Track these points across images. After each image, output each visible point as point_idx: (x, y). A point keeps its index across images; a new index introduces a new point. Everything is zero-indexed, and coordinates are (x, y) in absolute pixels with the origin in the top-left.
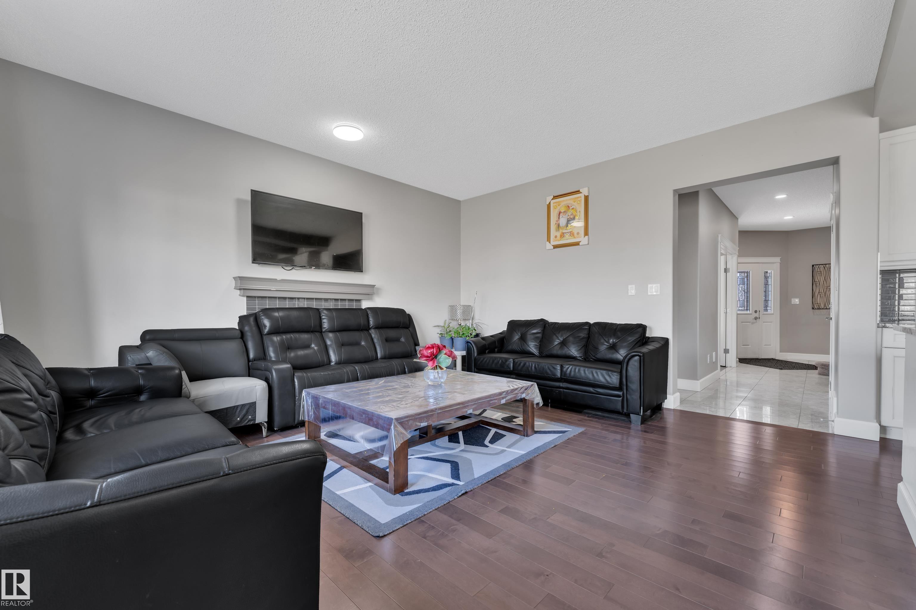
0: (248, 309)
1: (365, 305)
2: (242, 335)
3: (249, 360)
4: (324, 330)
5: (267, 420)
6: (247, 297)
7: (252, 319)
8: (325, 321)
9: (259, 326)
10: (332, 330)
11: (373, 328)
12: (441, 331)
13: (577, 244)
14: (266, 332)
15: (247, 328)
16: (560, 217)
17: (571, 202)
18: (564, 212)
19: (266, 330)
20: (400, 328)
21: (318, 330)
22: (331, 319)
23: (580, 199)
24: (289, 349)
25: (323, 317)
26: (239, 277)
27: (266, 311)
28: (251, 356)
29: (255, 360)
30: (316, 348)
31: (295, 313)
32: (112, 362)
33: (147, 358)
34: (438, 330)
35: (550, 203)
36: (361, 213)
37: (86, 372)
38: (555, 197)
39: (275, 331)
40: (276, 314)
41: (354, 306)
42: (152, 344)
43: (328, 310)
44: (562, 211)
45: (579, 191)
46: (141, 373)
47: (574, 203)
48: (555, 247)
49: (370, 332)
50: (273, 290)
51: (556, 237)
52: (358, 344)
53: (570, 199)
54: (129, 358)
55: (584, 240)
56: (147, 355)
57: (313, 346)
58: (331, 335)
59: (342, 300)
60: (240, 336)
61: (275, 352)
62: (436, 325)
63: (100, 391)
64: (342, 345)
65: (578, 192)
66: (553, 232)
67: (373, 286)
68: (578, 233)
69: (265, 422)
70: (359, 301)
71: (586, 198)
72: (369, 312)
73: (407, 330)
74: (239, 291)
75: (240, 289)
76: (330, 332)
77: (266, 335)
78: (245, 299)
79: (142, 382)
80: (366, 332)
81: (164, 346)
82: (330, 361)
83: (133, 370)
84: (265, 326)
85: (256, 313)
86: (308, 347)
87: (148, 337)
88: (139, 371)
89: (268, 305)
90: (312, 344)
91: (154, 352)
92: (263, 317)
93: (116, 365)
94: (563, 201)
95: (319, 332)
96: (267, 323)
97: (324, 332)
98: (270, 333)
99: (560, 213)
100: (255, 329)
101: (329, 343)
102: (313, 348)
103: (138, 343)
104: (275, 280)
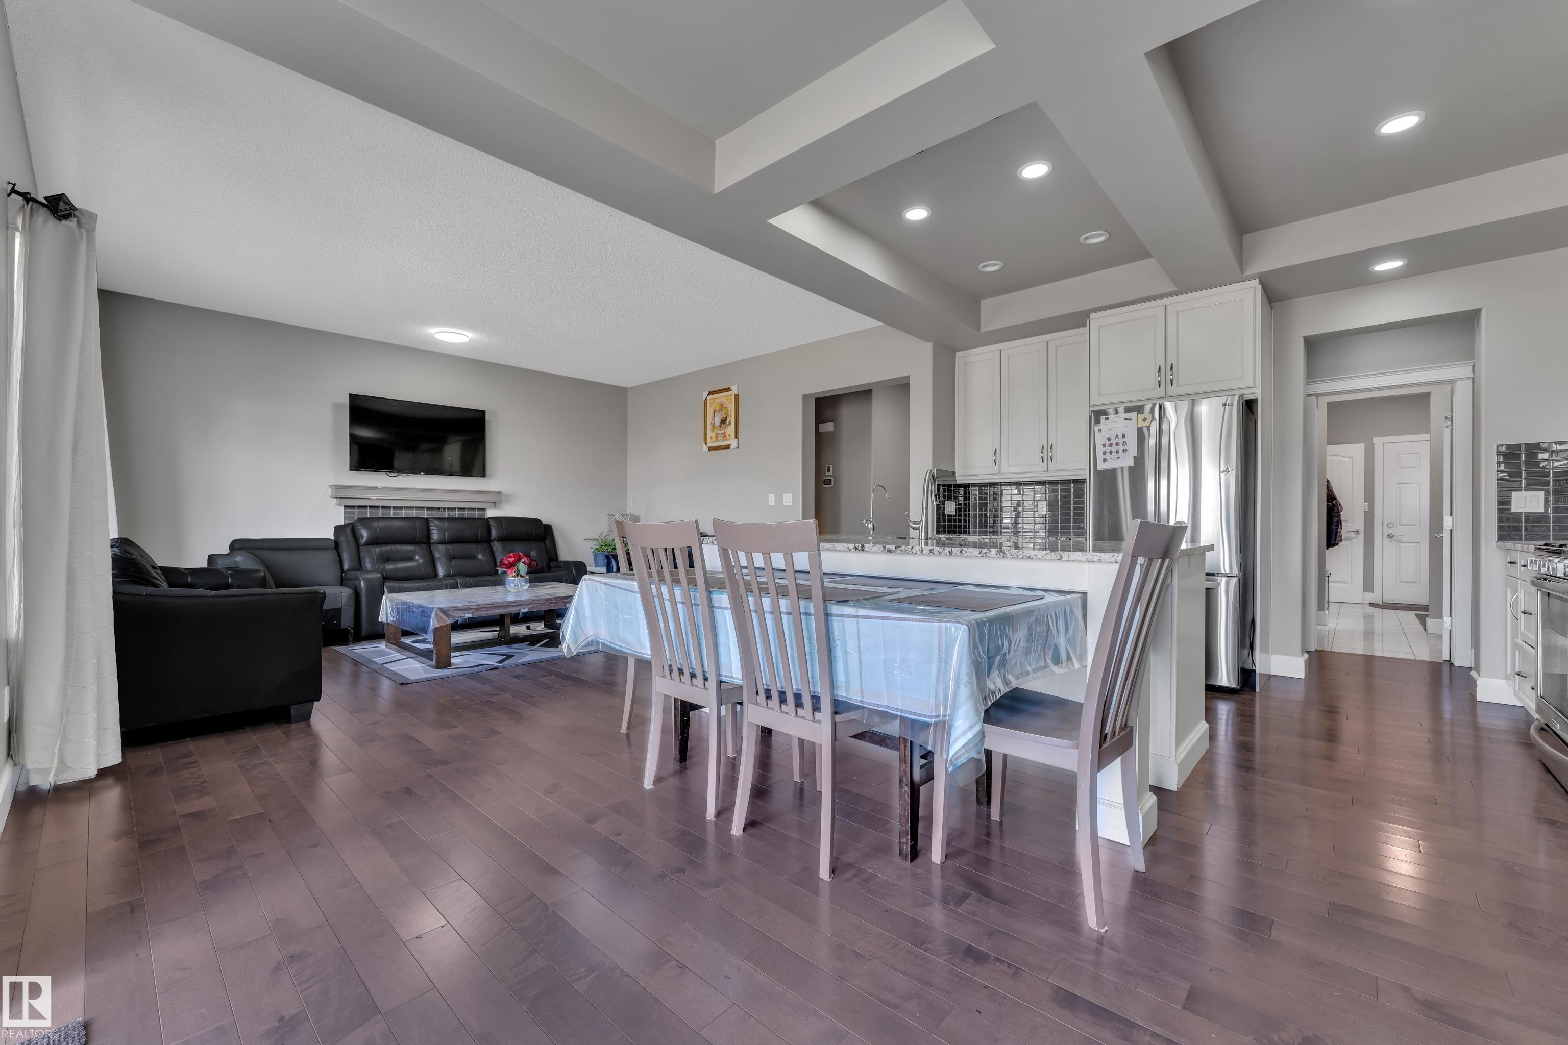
0: (345, 519)
1: (490, 513)
2: (336, 545)
3: (342, 570)
4: (432, 542)
5: (353, 626)
6: (346, 506)
7: (349, 529)
8: (434, 531)
9: (356, 537)
10: (442, 542)
11: (496, 540)
12: (595, 545)
13: (727, 447)
14: (363, 543)
15: (342, 539)
16: (715, 416)
17: (724, 400)
18: (719, 410)
19: (365, 540)
20: (532, 540)
21: (425, 540)
22: (441, 530)
23: (730, 397)
24: (388, 560)
25: (432, 528)
26: (335, 486)
27: (363, 521)
28: (346, 567)
29: (349, 570)
30: (421, 561)
31: (398, 523)
32: (204, 564)
33: (236, 562)
34: (593, 544)
35: (706, 399)
36: (485, 411)
37: (184, 570)
38: (710, 393)
39: (374, 542)
40: (375, 524)
41: (476, 515)
42: (239, 551)
43: (440, 519)
44: (717, 409)
45: (730, 388)
46: (230, 574)
47: (726, 401)
48: (711, 449)
49: (491, 544)
50: (373, 499)
51: (711, 438)
52: (473, 557)
53: (724, 397)
54: (219, 562)
55: (733, 443)
56: (236, 559)
57: (417, 558)
58: (442, 548)
59: (459, 509)
60: (333, 547)
61: (372, 563)
62: (588, 538)
63: (196, 585)
64: (452, 557)
65: (728, 389)
66: (710, 434)
67: (500, 493)
68: (729, 435)
69: (352, 628)
70: (484, 509)
71: (737, 396)
72: (492, 523)
73: (542, 543)
74: (335, 500)
75: (337, 498)
76: (439, 543)
77: (362, 546)
78: (343, 508)
79: (230, 581)
80: (485, 545)
81: (251, 553)
82: (436, 575)
83: (223, 571)
84: (362, 537)
85: (353, 523)
86: (411, 559)
87: (237, 546)
88: (229, 572)
89: (368, 514)
90: (415, 556)
91: (242, 557)
92: (360, 527)
93: (206, 567)
94: (718, 398)
95: (427, 544)
96: (365, 534)
97: (433, 544)
98: (367, 544)
99: (715, 411)
100: (351, 539)
101: (437, 555)
102: (417, 561)
103: (227, 551)
104: (375, 488)
